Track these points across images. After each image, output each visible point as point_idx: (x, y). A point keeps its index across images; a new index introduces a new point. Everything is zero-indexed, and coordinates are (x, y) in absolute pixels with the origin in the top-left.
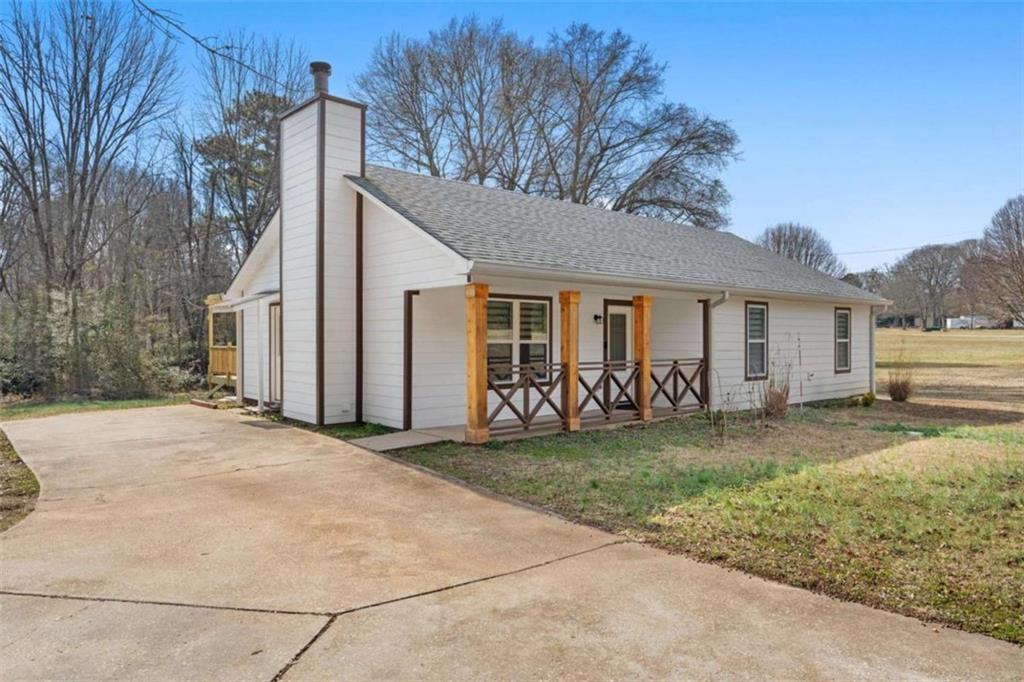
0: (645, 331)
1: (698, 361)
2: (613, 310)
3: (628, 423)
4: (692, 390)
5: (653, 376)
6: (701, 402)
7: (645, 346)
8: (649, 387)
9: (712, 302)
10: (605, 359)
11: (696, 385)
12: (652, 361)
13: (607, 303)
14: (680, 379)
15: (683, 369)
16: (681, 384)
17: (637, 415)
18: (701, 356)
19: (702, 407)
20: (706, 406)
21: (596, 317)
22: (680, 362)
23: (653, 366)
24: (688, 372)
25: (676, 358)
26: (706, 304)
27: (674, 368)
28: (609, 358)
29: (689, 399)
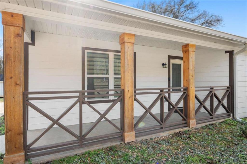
0: (191, 68)
1: (226, 88)
2: (173, 61)
3: (177, 131)
4: (223, 105)
5: (196, 97)
6: (228, 112)
7: (190, 77)
8: (193, 104)
9: (235, 52)
10: (169, 86)
11: (225, 102)
12: (196, 87)
13: (170, 57)
14: (215, 99)
15: (217, 93)
16: (216, 102)
17: (185, 123)
18: (228, 84)
19: (229, 115)
20: (232, 115)
21: (163, 65)
22: (215, 88)
23: (196, 91)
24: (220, 94)
25: (212, 85)
26: (231, 54)
27: (211, 92)
28: (171, 85)
29: (221, 111)
